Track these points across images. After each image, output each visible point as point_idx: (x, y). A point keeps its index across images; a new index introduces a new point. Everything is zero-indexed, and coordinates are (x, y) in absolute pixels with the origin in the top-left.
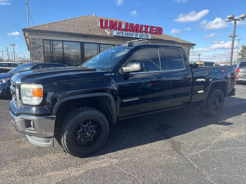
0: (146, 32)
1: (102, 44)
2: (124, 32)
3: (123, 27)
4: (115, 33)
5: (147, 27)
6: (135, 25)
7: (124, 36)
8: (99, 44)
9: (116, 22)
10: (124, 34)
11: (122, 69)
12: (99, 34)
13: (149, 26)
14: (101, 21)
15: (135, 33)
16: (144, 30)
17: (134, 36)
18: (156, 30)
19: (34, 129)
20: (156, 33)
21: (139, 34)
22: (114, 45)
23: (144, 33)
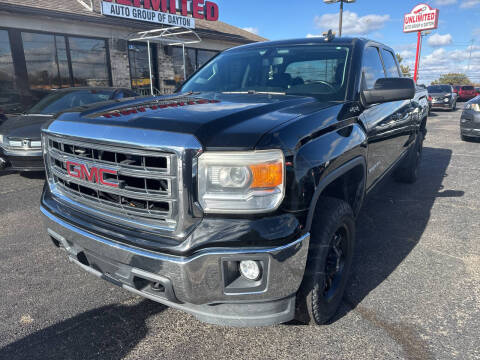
0: (183, 11)
2: (131, 8)
4: (106, 8)
7: (131, 17)
8: (66, 36)
10: (131, 13)
11: (363, 94)
15: (157, 13)
16: (177, 7)
17: (156, 20)
18: (205, 9)
19: (258, 283)
20: (205, 16)
21: (167, 15)
22: (106, 40)
23: (178, 14)
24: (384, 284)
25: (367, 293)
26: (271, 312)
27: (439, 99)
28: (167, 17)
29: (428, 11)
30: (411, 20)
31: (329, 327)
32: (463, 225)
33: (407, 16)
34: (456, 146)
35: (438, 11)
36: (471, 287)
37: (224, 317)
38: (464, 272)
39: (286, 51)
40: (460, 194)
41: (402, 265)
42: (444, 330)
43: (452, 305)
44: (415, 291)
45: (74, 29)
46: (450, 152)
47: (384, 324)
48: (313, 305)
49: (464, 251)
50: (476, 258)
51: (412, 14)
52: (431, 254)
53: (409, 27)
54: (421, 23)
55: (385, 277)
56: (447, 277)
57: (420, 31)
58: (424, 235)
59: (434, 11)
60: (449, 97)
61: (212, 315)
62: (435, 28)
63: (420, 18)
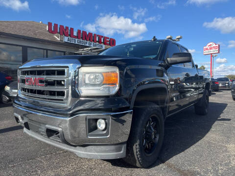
0: (100, 42)
1: (50, 50)
2: (77, 40)
3: (75, 34)
4: (66, 39)
5: (100, 37)
6: (88, 34)
7: (76, 43)
8: (47, 50)
9: (67, 28)
10: (77, 41)
12: (47, 38)
13: (102, 37)
14: (50, 24)
15: (88, 42)
16: (97, 40)
17: (87, 45)
18: (110, 41)
19: (105, 132)
20: (110, 44)
21: (92, 43)
22: (64, 52)
23: (98, 43)
24: (182, 153)
25: (172, 157)
26: (113, 151)
27: (223, 84)
28: (92, 44)
29: (214, 45)
30: (207, 49)
31: (149, 170)
32: (228, 132)
33: (205, 47)
34: (230, 102)
35: (219, 46)
36: (229, 157)
37: (89, 153)
38: (226, 151)
39: (135, 45)
40: (229, 120)
41: (194, 146)
42: (211, 174)
43: (217, 164)
44: (198, 157)
45: (50, 47)
46: (227, 104)
47: (179, 170)
48: (137, 152)
49: (227, 142)
50: (233, 146)
51: (207, 47)
52: (209, 143)
53: (206, 52)
54: (212, 50)
55: (183, 150)
56: (216, 152)
57: (211, 54)
58: (207, 135)
59: (217, 45)
60: (228, 83)
61: (83, 152)
62: (219, 53)
63: (211, 49)
